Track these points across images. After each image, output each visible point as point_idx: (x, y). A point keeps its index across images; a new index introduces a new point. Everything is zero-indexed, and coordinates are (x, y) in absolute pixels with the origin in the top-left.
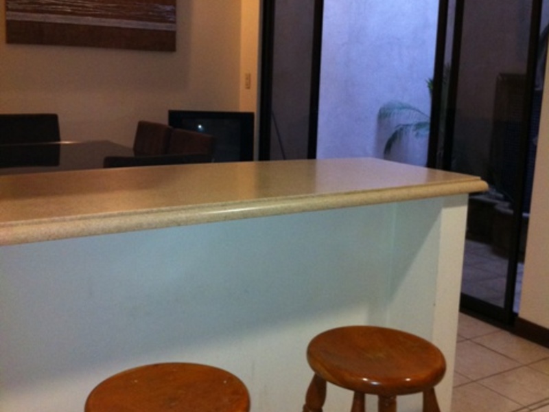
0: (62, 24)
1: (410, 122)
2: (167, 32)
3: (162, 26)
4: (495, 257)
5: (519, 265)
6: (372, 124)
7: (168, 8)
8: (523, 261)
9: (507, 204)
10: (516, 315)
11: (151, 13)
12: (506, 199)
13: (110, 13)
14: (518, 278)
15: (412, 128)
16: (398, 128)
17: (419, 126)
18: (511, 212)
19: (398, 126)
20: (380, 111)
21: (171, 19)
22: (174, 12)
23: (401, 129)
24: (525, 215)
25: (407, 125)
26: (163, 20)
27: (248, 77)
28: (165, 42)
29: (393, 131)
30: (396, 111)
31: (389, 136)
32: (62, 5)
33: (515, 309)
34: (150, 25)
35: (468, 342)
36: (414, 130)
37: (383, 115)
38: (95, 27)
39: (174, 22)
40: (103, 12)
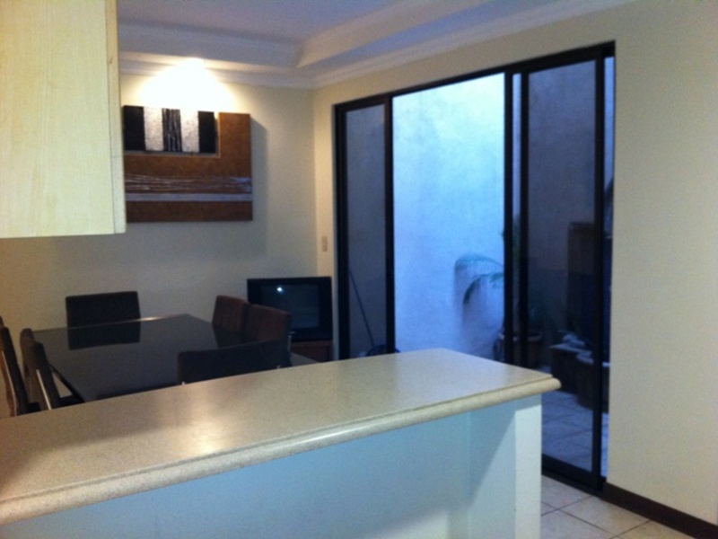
0: (140, 202)
1: (486, 272)
2: (244, 202)
3: (239, 197)
4: (580, 408)
5: (604, 416)
6: (450, 275)
7: (244, 180)
8: (606, 410)
9: (588, 353)
10: (604, 479)
11: (227, 186)
12: (587, 347)
13: (187, 189)
14: (604, 432)
15: (488, 280)
16: (475, 279)
17: (495, 277)
18: (591, 361)
19: (475, 276)
20: (457, 263)
21: (248, 190)
22: (250, 183)
23: (479, 280)
24: (605, 364)
25: (484, 276)
26: (239, 191)
27: (325, 240)
28: (243, 212)
29: (470, 282)
30: (472, 262)
31: (466, 287)
32: (141, 184)
33: (603, 474)
34: (228, 197)
35: (557, 512)
36: (491, 282)
37: (460, 268)
38: (174, 203)
39: (250, 193)
40: (181, 188)
